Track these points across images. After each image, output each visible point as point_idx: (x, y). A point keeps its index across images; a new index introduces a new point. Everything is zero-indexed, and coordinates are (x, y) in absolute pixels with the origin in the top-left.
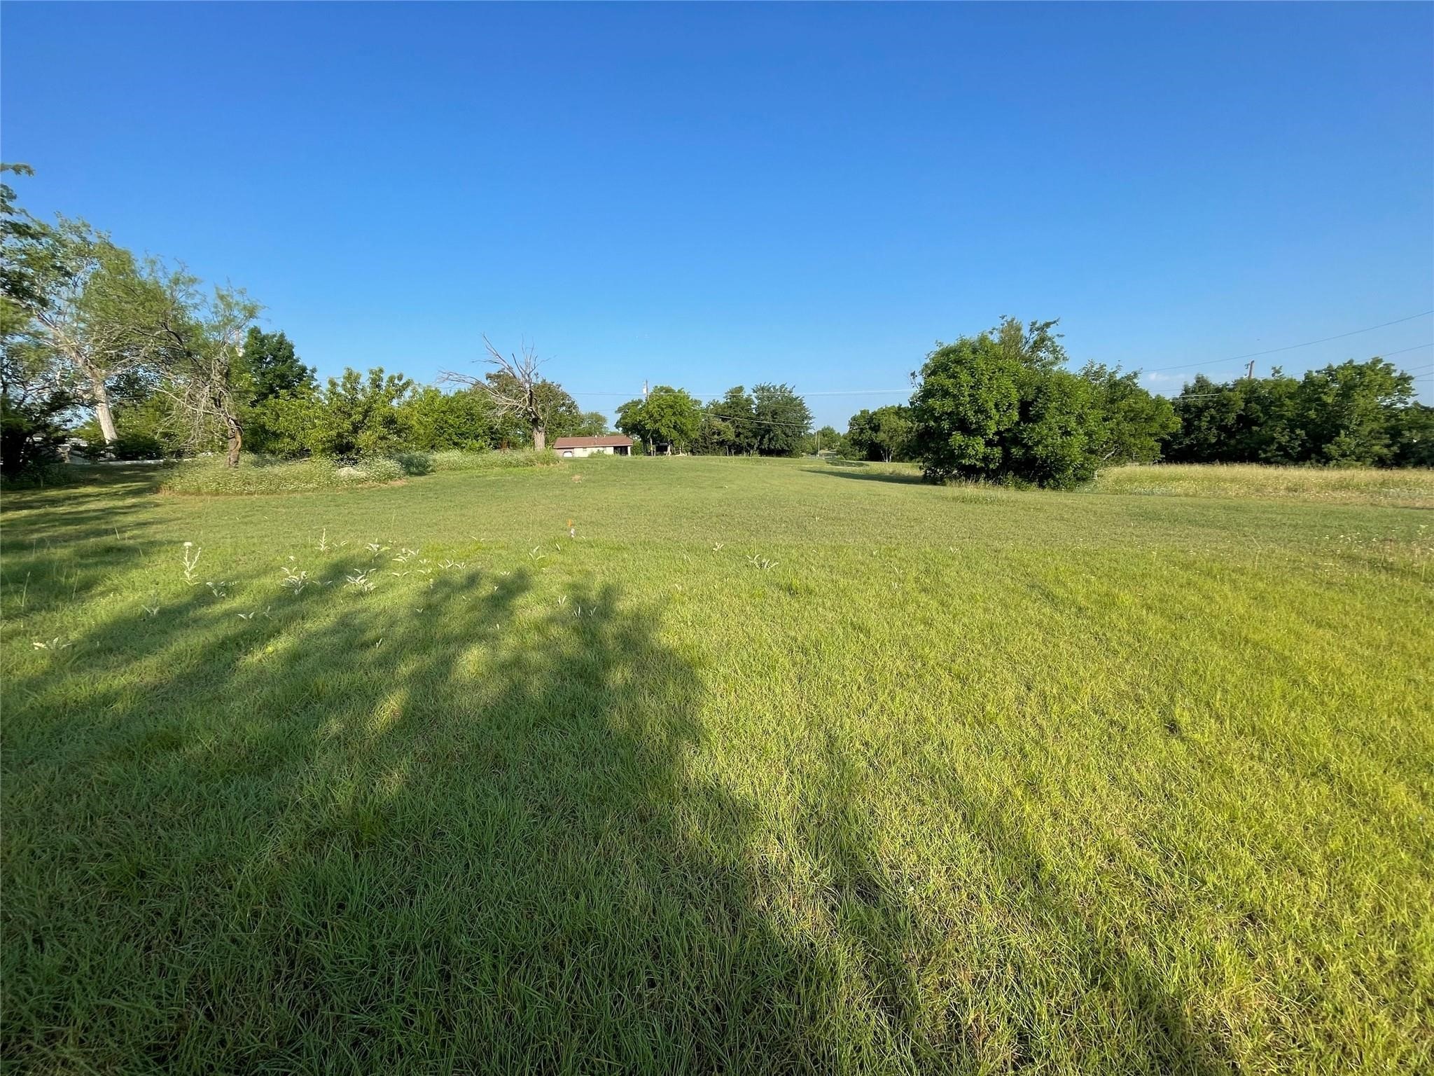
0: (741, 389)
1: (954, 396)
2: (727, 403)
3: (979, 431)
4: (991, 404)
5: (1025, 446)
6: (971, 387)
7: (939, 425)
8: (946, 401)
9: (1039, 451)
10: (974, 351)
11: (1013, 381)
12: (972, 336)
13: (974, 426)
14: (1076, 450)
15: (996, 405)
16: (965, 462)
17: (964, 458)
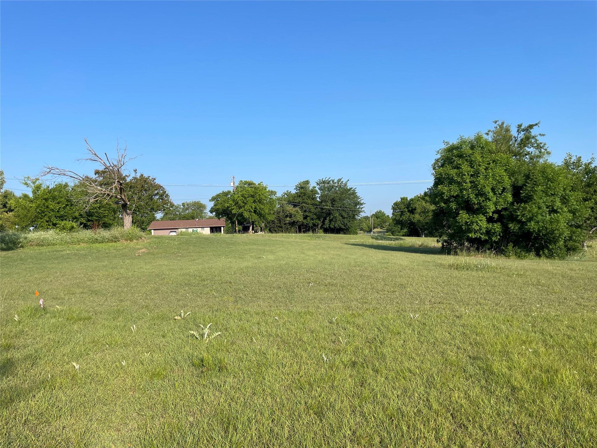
0: (307, 182)
1: (459, 184)
2: (297, 193)
3: (480, 210)
4: (488, 189)
5: (520, 222)
6: (472, 175)
7: (449, 206)
8: (452, 187)
9: (532, 225)
10: (472, 147)
11: (506, 170)
12: (470, 135)
13: (476, 207)
14: (563, 225)
15: (493, 189)
16: (472, 235)
17: (471, 232)
